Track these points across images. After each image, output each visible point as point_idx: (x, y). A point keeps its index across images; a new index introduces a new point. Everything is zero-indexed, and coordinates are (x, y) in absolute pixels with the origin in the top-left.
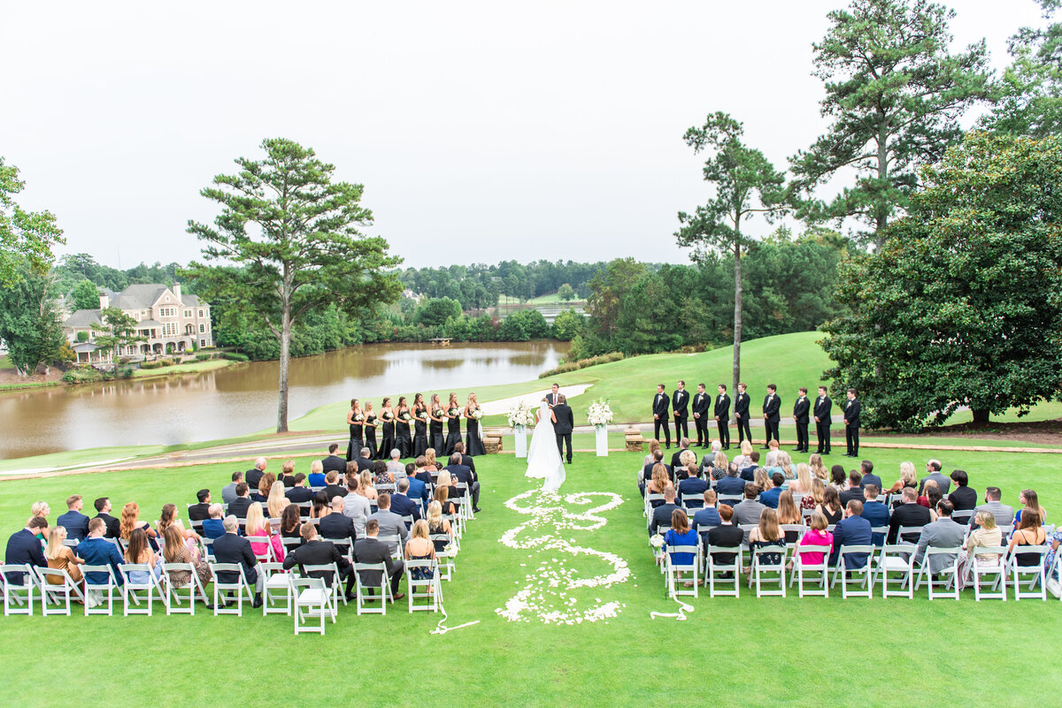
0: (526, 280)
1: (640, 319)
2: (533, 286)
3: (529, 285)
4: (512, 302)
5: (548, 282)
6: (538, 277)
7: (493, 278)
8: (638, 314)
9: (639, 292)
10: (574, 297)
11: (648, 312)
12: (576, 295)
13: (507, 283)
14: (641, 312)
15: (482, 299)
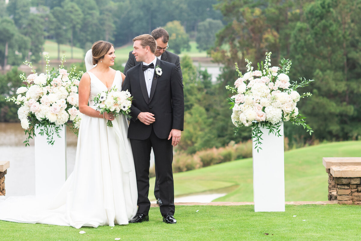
0: (96, 13)
1: (323, 70)
2: (111, 25)
3: (102, 22)
4: (68, 55)
5: (139, 19)
6: (120, 8)
7: (33, 10)
8: (319, 62)
9: (322, 17)
10: (188, 48)
11: (339, 56)
12: (193, 45)
13: (61, 19)
14: (324, 58)
15: (11, 46)
